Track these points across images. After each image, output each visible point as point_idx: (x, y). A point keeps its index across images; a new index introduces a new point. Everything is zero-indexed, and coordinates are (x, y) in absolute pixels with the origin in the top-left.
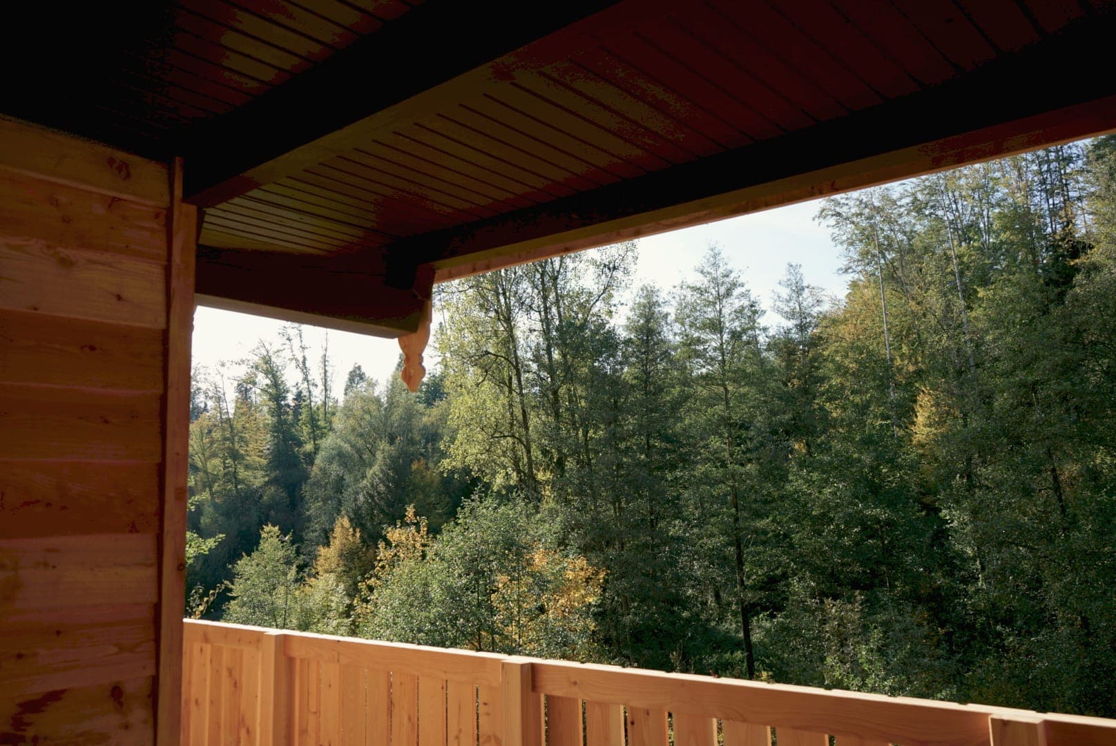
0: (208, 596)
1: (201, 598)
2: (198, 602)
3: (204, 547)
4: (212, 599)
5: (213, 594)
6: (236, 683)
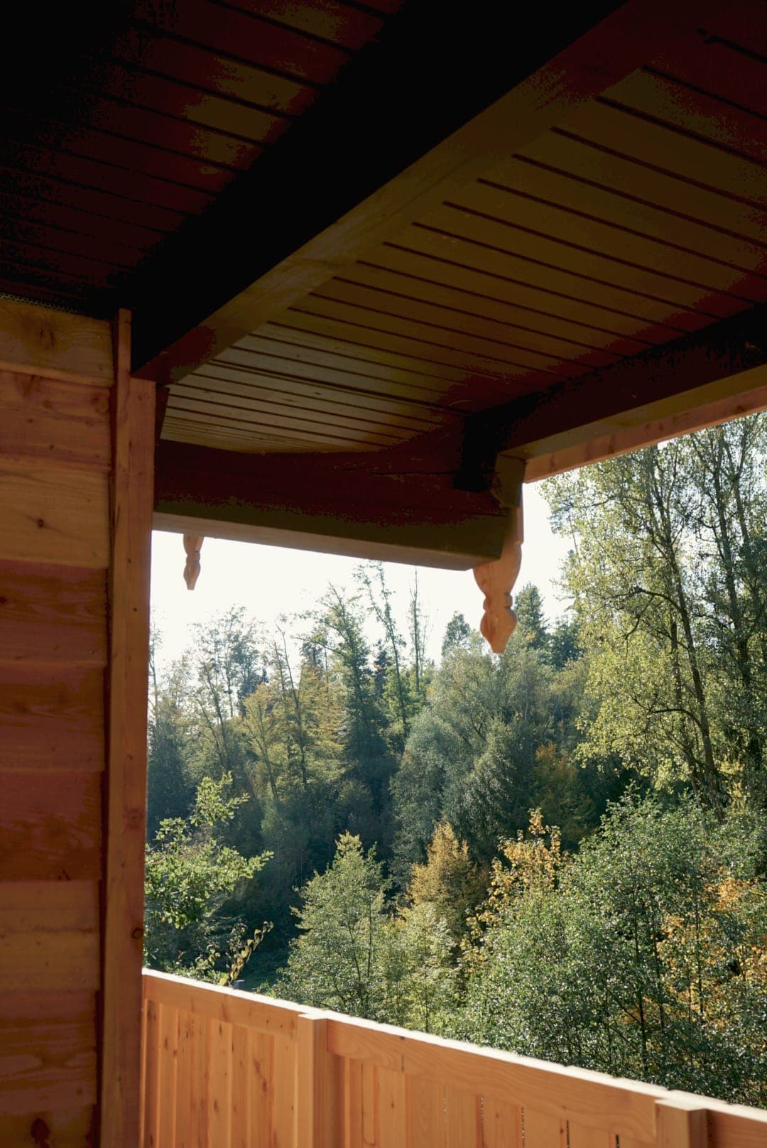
0: (253, 938)
1: (244, 939)
2: (239, 944)
3: (247, 869)
4: (257, 941)
5: (259, 935)
6: (265, 1085)
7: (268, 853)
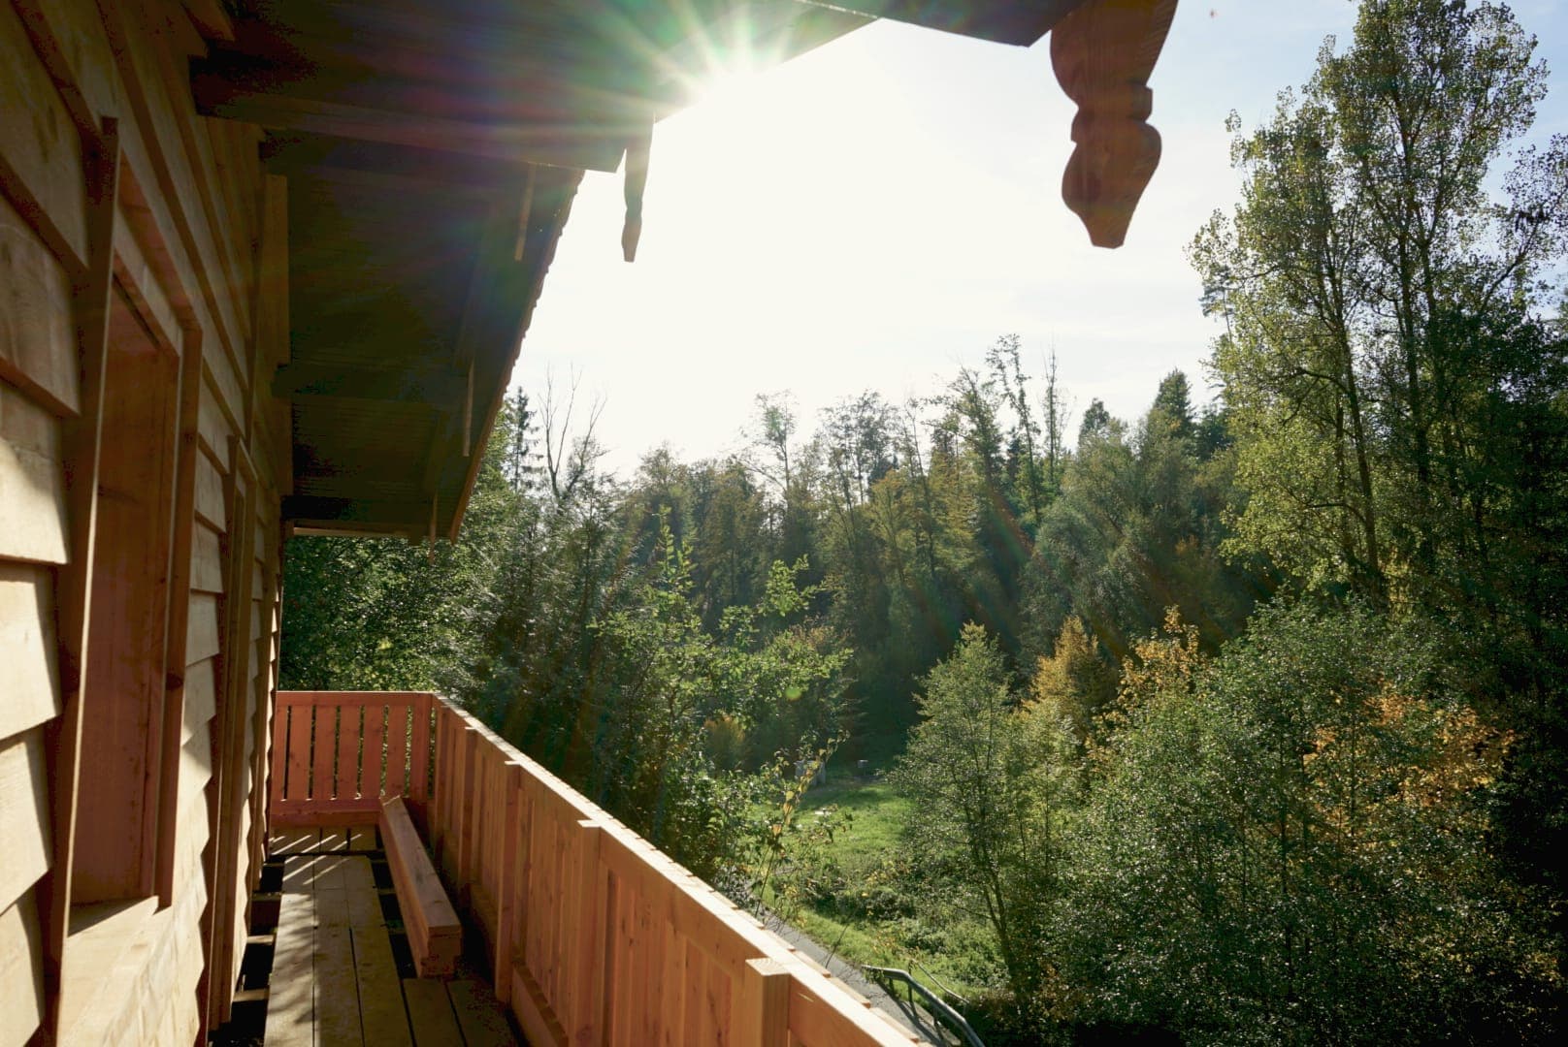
3: (823, 668)
5: (833, 745)
7: (847, 651)
